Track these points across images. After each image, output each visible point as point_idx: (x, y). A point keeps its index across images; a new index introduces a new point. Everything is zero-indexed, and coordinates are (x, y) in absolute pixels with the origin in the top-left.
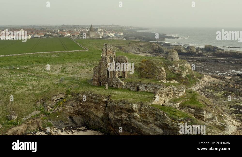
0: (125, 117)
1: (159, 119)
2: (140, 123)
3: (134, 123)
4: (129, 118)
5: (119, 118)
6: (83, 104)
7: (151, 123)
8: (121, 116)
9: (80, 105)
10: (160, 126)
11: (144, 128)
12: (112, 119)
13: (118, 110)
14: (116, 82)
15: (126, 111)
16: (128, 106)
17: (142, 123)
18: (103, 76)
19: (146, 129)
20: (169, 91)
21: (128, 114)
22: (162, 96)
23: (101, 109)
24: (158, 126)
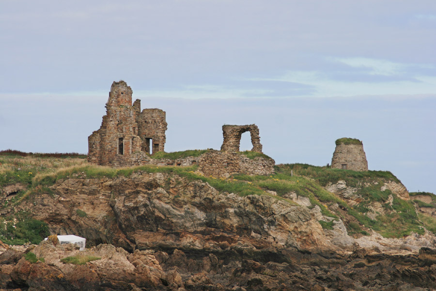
0: (142, 200)
1: (198, 194)
2: (168, 206)
3: (157, 208)
4: (149, 199)
5: (132, 205)
6: (65, 200)
7: (186, 203)
8: (137, 199)
9: (60, 202)
10: (199, 206)
11: (176, 215)
12: (121, 210)
13: (130, 191)
14: (137, 158)
15: (143, 188)
16: (147, 178)
17: (171, 206)
18: (111, 151)
19: (179, 216)
20: (228, 158)
21: (148, 194)
22: (214, 165)
23: (101, 203)
24: (198, 207)
